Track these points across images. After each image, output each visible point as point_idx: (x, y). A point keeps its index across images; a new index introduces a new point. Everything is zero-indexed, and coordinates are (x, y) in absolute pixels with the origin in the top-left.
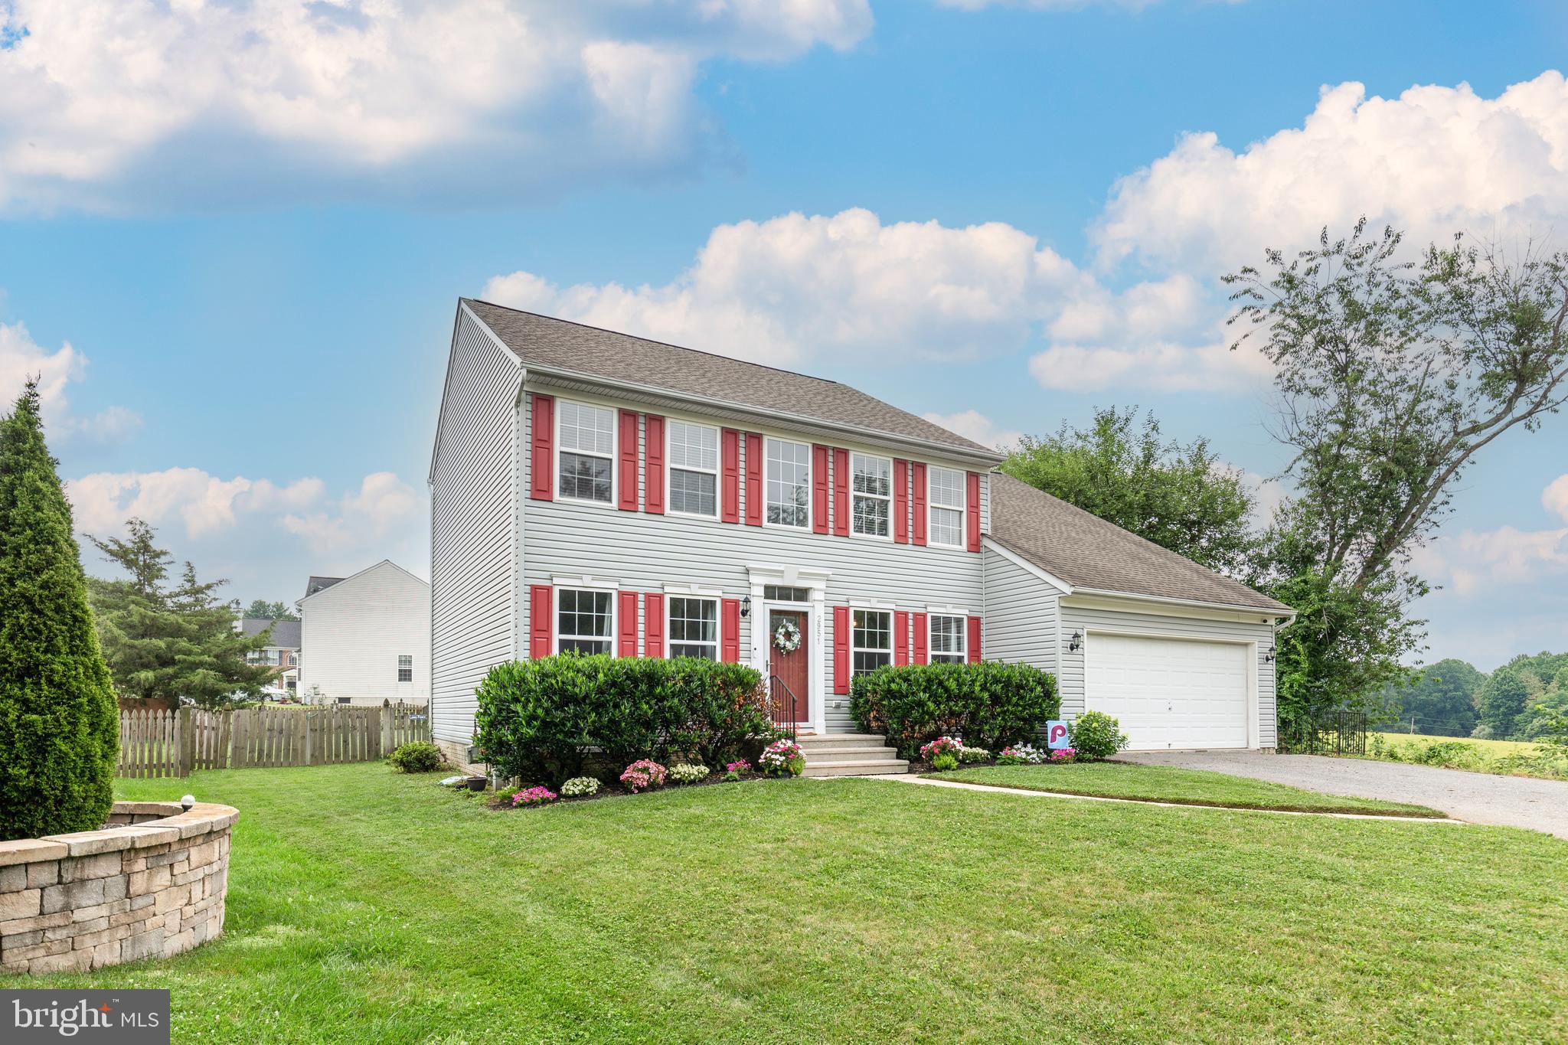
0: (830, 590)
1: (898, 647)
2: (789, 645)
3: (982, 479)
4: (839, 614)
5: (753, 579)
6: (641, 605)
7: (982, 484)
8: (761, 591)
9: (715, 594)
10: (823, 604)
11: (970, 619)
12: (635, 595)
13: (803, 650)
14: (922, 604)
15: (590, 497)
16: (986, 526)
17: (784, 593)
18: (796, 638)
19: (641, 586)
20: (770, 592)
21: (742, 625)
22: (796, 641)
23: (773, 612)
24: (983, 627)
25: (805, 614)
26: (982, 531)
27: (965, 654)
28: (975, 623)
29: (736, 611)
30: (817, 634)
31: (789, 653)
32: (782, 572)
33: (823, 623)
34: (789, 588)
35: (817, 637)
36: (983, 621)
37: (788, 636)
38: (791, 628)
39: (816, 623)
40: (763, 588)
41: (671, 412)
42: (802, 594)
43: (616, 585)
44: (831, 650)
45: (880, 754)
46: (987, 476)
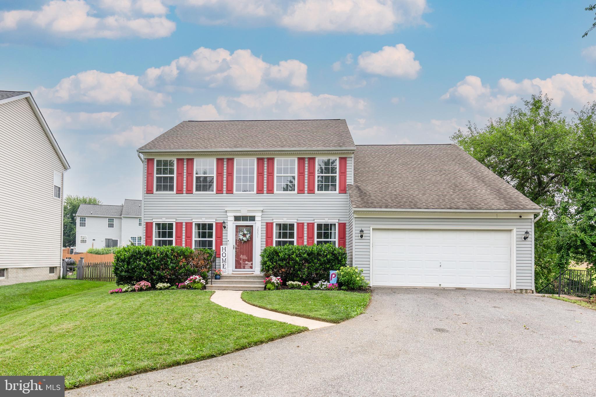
0: (263, 216)
1: (298, 237)
2: (245, 239)
3: (348, 159)
4: (269, 226)
5: (228, 214)
6: (184, 226)
7: (348, 162)
8: (233, 219)
9: (212, 221)
10: (260, 222)
11: (339, 224)
12: (182, 223)
13: (250, 241)
14: (313, 219)
15: (167, 190)
16: (350, 180)
17: (245, 218)
18: (248, 236)
19: (184, 220)
20: (237, 218)
21: (224, 232)
22: (248, 237)
23: (237, 227)
24: (347, 227)
25: (252, 226)
26: (347, 183)
27: (337, 240)
28: (343, 227)
29: (221, 226)
30: (257, 234)
31: (245, 242)
32: (240, 210)
33: (260, 229)
34: (247, 216)
35: (257, 235)
36: (347, 224)
37: (244, 235)
38: (245, 232)
39: (257, 229)
40: (233, 217)
41: (195, 156)
42: (253, 218)
43: (175, 220)
44: (265, 240)
45: (257, 283)
46: (351, 157)
